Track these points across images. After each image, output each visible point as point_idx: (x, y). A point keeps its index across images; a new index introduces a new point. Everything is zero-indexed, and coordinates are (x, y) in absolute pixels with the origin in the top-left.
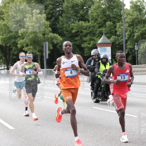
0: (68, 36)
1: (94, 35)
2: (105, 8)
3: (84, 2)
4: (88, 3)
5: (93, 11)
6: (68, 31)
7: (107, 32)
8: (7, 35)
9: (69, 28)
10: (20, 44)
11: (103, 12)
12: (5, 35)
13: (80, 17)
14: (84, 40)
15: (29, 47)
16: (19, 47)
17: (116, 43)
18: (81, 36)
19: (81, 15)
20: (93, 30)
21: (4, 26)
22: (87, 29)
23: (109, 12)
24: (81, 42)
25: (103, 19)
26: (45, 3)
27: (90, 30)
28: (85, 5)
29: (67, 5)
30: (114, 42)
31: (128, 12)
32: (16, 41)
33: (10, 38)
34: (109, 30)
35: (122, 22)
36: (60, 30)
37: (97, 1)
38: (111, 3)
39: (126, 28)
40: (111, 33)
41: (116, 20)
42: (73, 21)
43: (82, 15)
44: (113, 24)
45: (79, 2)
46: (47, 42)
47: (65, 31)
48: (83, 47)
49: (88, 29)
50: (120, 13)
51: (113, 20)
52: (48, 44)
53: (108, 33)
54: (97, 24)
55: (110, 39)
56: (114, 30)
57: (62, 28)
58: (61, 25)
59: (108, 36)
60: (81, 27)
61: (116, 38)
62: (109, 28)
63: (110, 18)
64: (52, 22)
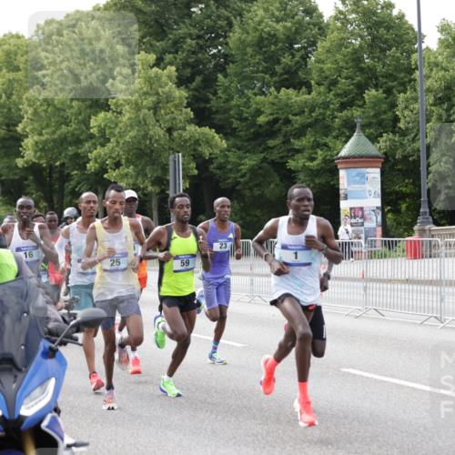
0: (246, 135)
1: (327, 130)
2: (361, 46)
3: (294, 29)
4: (309, 31)
5: (322, 57)
6: (246, 119)
7: (366, 121)
8: (54, 133)
9: (248, 111)
10: (96, 161)
11: (353, 60)
12: (47, 133)
13: (281, 75)
14: (297, 147)
15: (123, 170)
16: (93, 170)
17: (397, 157)
18: (285, 136)
19: (284, 69)
20: (324, 114)
21: (45, 104)
22: (303, 112)
23: (373, 58)
24: (285, 154)
25: (355, 81)
26: (174, 32)
27: (313, 114)
28: (298, 38)
29: (240, 38)
30: (389, 154)
31: (432, 60)
32: (79, 151)
33: (63, 142)
34: (373, 116)
35: (415, 90)
36: (218, 116)
37: (335, 25)
38: (380, 32)
39: (429, 108)
40: (380, 124)
41: (395, 83)
42: (260, 89)
43: (287, 69)
44: (385, 95)
45: (279, 27)
46: (180, 154)
47: (237, 119)
48: (292, 168)
49: (306, 114)
50: (406, 62)
51: (386, 83)
52: (184, 160)
53: (369, 125)
54: (337, 95)
55: (379, 143)
56: (390, 114)
57: (227, 111)
58: (222, 100)
59: (371, 133)
60: (287, 105)
61: (394, 141)
62: (373, 108)
63: (376, 79)
64: (195, 90)
